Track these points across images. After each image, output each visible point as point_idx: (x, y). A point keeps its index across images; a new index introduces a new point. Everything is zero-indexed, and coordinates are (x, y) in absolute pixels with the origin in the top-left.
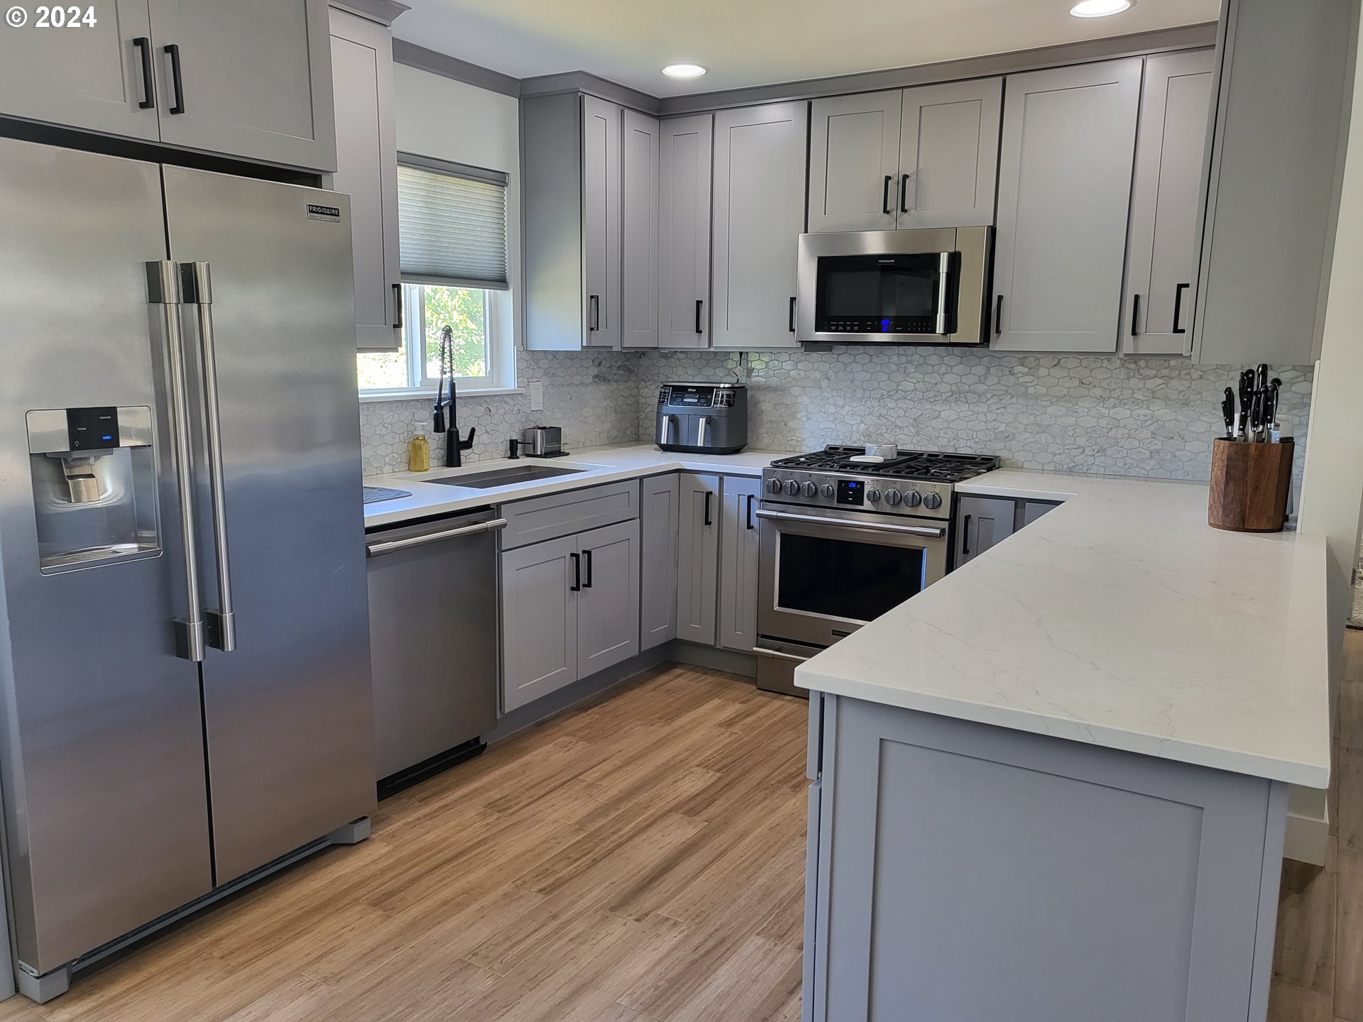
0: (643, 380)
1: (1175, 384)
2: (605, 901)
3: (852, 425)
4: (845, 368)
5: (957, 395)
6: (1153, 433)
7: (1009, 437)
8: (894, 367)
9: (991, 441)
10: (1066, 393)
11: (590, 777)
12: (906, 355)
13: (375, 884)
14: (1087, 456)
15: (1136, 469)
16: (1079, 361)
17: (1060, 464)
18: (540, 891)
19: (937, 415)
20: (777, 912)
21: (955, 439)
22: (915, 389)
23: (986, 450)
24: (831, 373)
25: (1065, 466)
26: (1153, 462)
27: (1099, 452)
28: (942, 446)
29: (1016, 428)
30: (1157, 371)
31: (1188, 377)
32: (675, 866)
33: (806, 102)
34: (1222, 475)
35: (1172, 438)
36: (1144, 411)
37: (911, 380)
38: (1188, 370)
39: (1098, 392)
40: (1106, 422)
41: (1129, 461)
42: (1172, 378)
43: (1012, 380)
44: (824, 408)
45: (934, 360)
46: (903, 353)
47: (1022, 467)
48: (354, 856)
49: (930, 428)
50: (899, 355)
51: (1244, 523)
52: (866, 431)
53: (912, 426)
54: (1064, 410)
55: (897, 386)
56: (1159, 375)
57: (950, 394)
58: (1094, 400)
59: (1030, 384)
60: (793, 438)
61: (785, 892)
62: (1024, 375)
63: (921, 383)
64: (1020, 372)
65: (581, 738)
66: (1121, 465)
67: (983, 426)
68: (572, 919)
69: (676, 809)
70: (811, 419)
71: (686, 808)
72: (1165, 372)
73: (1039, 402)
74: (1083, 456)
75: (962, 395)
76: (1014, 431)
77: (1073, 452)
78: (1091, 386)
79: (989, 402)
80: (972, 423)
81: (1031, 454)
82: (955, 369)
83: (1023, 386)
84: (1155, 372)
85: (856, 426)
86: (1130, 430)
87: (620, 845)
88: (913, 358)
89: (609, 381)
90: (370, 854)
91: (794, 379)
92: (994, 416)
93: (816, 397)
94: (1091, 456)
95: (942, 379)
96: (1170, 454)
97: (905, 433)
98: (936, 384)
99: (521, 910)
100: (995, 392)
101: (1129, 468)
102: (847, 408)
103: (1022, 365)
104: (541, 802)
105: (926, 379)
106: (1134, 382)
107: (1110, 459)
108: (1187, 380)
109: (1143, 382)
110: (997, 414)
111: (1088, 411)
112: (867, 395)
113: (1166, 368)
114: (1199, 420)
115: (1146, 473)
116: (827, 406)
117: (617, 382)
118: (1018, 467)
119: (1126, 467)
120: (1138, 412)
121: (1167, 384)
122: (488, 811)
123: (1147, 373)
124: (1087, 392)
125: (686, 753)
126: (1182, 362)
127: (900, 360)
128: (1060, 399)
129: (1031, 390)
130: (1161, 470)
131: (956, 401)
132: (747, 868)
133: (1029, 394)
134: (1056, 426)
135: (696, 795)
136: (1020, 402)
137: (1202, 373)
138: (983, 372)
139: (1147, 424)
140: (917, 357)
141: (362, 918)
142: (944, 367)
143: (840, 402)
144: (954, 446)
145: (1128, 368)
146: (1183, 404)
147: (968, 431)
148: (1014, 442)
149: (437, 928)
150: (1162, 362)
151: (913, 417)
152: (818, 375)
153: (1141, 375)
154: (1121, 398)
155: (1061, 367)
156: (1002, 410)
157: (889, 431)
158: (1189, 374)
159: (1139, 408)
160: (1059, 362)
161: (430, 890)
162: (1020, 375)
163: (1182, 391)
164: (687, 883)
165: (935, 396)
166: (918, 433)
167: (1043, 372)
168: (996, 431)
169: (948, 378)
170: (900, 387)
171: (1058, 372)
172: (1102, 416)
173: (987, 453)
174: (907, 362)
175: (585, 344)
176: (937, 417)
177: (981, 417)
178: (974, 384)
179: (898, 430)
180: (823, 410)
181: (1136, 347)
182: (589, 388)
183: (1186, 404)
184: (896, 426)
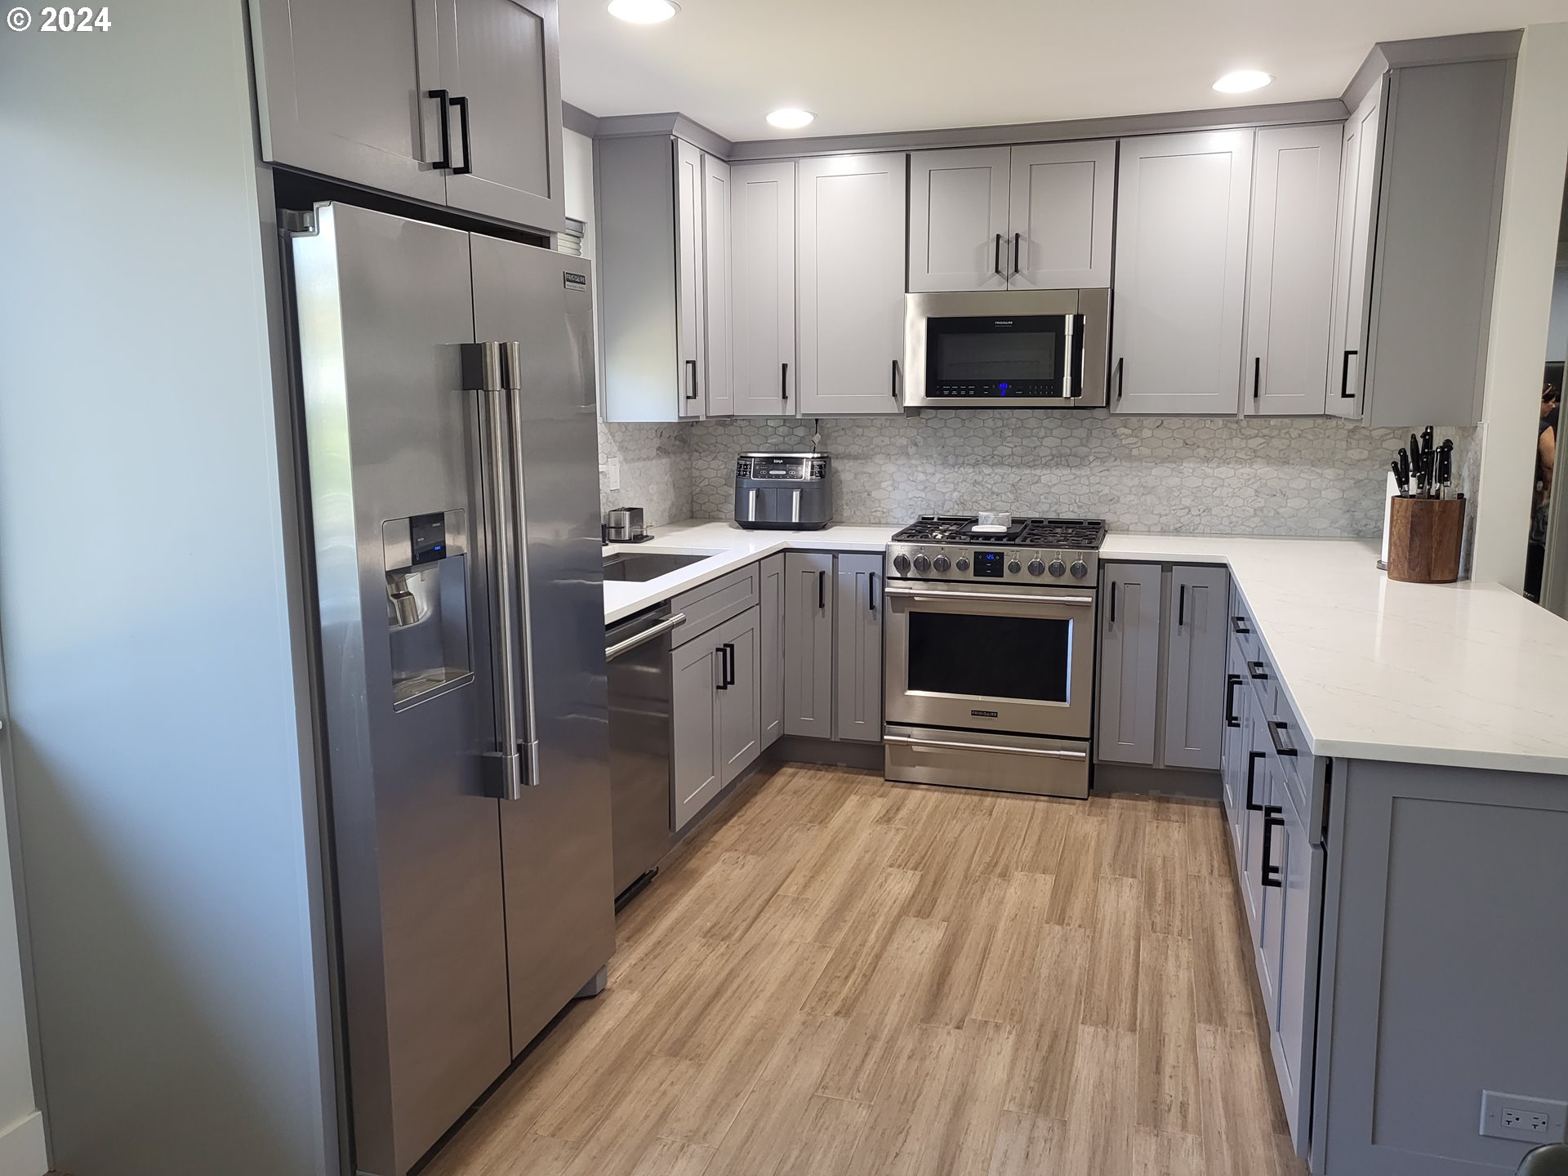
0: (697, 451)
1: (1275, 442)
2: (911, 1014)
3: (944, 494)
4: (935, 434)
5: (1060, 459)
6: (1256, 491)
7: (1113, 500)
8: (989, 432)
9: (1095, 504)
10: (1171, 454)
11: (791, 889)
12: (1002, 419)
13: (656, 1033)
14: (1193, 515)
15: (1242, 527)
16: (1182, 422)
17: (1166, 526)
18: (837, 1014)
19: (1036, 480)
20: (1083, 999)
21: (1056, 504)
22: (1013, 454)
23: (1090, 514)
24: (919, 439)
25: (1172, 527)
26: (1257, 520)
27: (1204, 511)
28: (1043, 512)
29: (1121, 491)
30: (1258, 430)
31: (1288, 436)
32: (950, 970)
33: (904, 154)
34: (1406, 531)
35: (1274, 495)
36: (1247, 470)
37: (1008, 445)
38: (1287, 430)
39: (1202, 452)
40: (1211, 481)
41: (1234, 519)
42: (1273, 437)
43: (1116, 442)
44: (912, 476)
45: (1032, 423)
46: (998, 416)
47: (1128, 530)
48: (604, 1008)
49: (1030, 494)
50: (994, 419)
51: (1429, 574)
52: (960, 499)
53: (1010, 492)
54: (1169, 471)
55: (993, 451)
56: (1260, 434)
57: (1050, 458)
58: (1199, 460)
59: (1134, 446)
60: (878, 509)
61: (1075, 978)
62: (1128, 436)
63: (1018, 448)
64: (1123, 434)
65: (746, 852)
66: (1227, 524)
67: (1085, 489)
68: (892, 1037)
69: (904, 912)
70: (898, 488)
71: (914, 909)
72: (1266, 431)
73: (1144, 464)
74: (1190, 516)
75: (1063, 459)
76: (1119, 494)
77: (1179, 513)
78: (1195, 447)
79: (1092, 465)
80: (1075, 487)
81: (1137, 517)
82: (1055, 432)
83: (1126, 447)
84: (1257, 431)
85: (949, 494)
86: (1234, 489)
87: (878, 957)
88: (1009, 422)
89: (669, 453)
90: (622, 1004)
91: (878, 446)
92: (1098, 480)
93: (903, 465)
94: (1197, 516)
95: (1041, 443)
96: (1273, 511)
97: (1003, 499)
98: (1035, 448)
99: (834, 1036)
100: (1098, 455)
101: (1235, 526)
102: (938, 476)
103: (1125, 427)
104: (758, 924)
105: (1024, 443)
106: (1236, 442)
107: (1215, 518)
108: (1287, 439)
109: (1245, 441)
110: (1101, 477)
111: (1193, 471)
112: (960, 460)
113: (1266, 428)
114: (1299, 477)
115: (1251, 530)
116: (916, 474)
117: (675, 454)
118: (1125, 530)
119: (1231, 525)
120: (1241, 471)
121: (1268, 444)
122: (711, 941)
123: (1248, 433)
124: (1190, 452)
125: (868, 856)
126: (1281, 422)
127: (995, 424)
128: (1164, 460)
129: (1135, 452)
130: (1265, 527)
131: (1057, 464)
132: (1020, 962)
133: (1134, 456)
134: (1160, 487)
135: (913, 896)
136: (1124, 463)
137: (1300, 432)
138: (1084, 435)
139: (1250, 482)
140: (1014, 420)
141: (671, 1071)
142: (1043, 430)
143: (930, 470)
144: (1055, 511)
145: (1230, 428)
146: (1284, 462)
147: (1070, 495)
148: (1119, 504)
149: (762, 1067)
150: (1263, 422)
151: (1011, 482)
152: (904, 441)
153: (1244, 435)
154: (1224, 457)
155: (1165, 428)
156: (1106, 473)
157: (985, 498)
158: (1288, 433)
159: (1243, 467)
160: (1162, 423)
161: (721, 1031)
162: (1123, 437)
163: (1282, 450)
164: (976, 986)
165: (1034, 461)
166: (1016, 499)
167: (1147, 433)
168: (1100, 494)
169: (1048, 442)
170: (995, 452)
171: (1160, 433)
172: (1207, 476)
173: (1092, 516)
174: (1003, 426)
175: (682, 415)
176: (1037, 482)
177: (1084, 480)
178: (1075, 447)
179: (995, 496)
180: (911, 479)
181: (1257, 408)
182: (654, 461)
183: (1286, 463)
184: (993, 493)
